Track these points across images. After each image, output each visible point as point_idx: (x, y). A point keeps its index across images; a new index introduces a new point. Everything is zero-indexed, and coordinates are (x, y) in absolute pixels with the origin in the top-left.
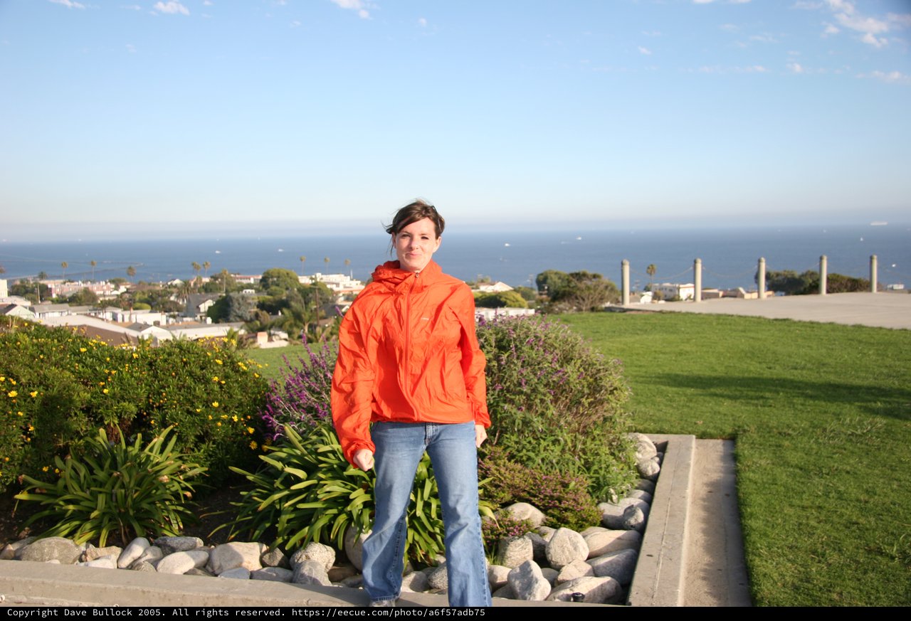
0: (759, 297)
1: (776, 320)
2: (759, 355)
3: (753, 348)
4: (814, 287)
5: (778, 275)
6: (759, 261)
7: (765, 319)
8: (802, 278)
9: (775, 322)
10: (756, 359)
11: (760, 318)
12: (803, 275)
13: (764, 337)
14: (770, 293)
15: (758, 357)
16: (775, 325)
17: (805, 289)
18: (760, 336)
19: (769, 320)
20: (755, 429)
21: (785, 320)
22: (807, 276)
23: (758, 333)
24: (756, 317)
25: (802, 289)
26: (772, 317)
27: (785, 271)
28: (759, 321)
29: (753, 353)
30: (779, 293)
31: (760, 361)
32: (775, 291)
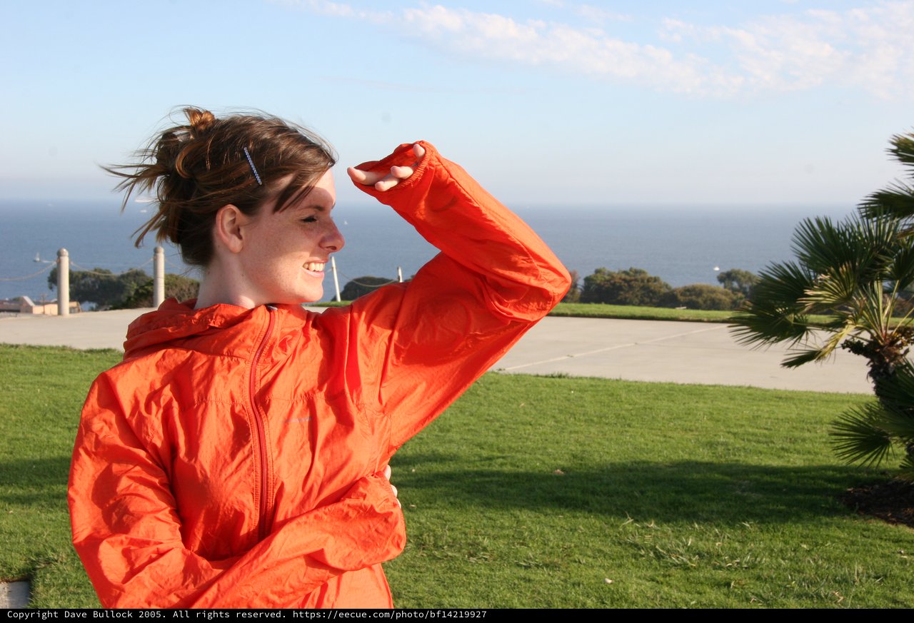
0: (60, 313)
1: (91, 351)
2: (68, 416)
3: (56, 403)
4: (143, 294)
5: (84, 275)
6: (59, 254)
7: (73, 350)
8: (122, 280)
9: (89, 355)
10: (62, 423)
11: (64, 348)
12: (123, 276)
13: (74, 382)
14: (74, 304)
15: (66, 419)
16: (90, 360)
17: (129, 298)
18: (67, 382)
19: (80, 351)
20: (68, 555)
21: (105, 351)
22: (129, 278)
23: (62, 375)
24: (57, 348)
25: (124, 298)
26: (84, 348)
27: (96, 270)
28: (64, 354)
29: (56, 413)
30: (87, 305)
31: (70, 425)
32: (81, 301)
